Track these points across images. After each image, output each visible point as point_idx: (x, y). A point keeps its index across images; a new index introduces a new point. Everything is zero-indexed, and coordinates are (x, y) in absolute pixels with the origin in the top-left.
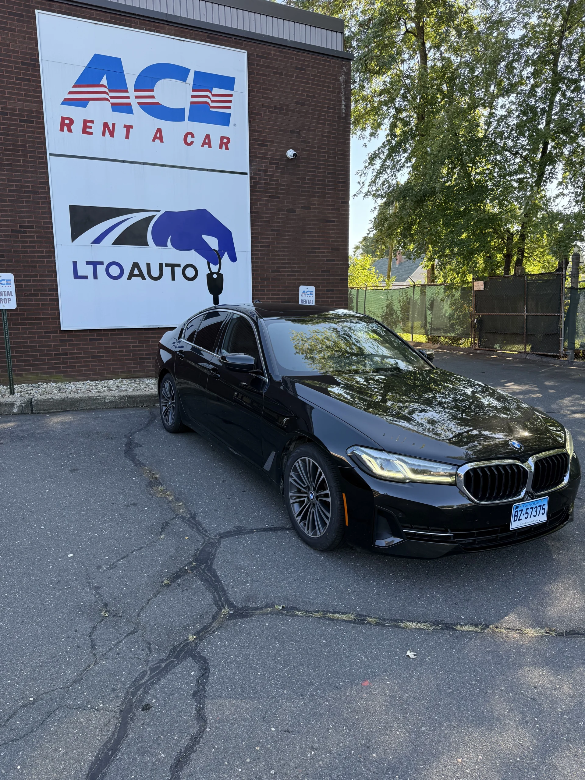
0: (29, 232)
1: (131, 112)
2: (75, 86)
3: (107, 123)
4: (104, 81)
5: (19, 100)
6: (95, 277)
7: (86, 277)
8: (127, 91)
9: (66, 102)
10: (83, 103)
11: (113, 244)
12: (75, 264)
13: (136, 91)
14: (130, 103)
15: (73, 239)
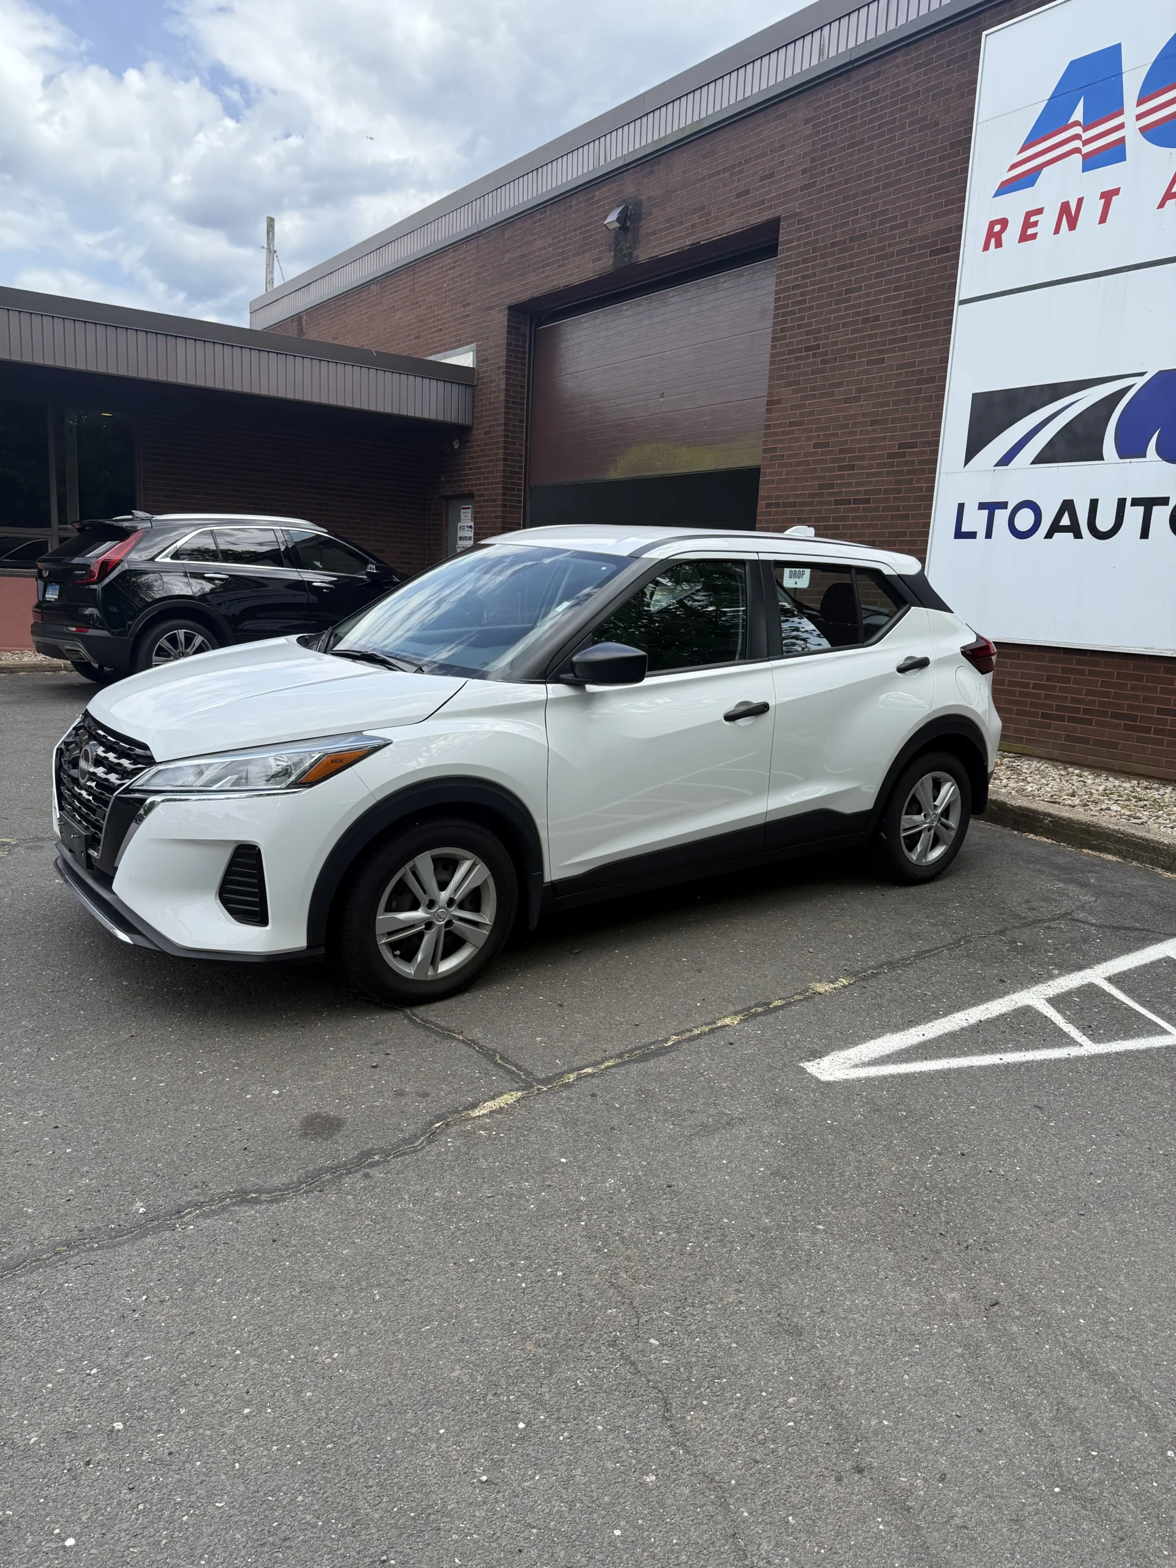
0: (912, 453)
1: (1123, 158)
2: (1023, 149)
3: (1068, 202)
4: (1078, 115)
5: (936, 216)
6: (989, 535)
7: (972, 535)
8: (1121, 113)
9: (1006, 187)
10: (1026, 180)
11: (1032, 463)
12: (961, 507)
13: (1140, 103)
14: (1123, 138)
15: (969, 458)
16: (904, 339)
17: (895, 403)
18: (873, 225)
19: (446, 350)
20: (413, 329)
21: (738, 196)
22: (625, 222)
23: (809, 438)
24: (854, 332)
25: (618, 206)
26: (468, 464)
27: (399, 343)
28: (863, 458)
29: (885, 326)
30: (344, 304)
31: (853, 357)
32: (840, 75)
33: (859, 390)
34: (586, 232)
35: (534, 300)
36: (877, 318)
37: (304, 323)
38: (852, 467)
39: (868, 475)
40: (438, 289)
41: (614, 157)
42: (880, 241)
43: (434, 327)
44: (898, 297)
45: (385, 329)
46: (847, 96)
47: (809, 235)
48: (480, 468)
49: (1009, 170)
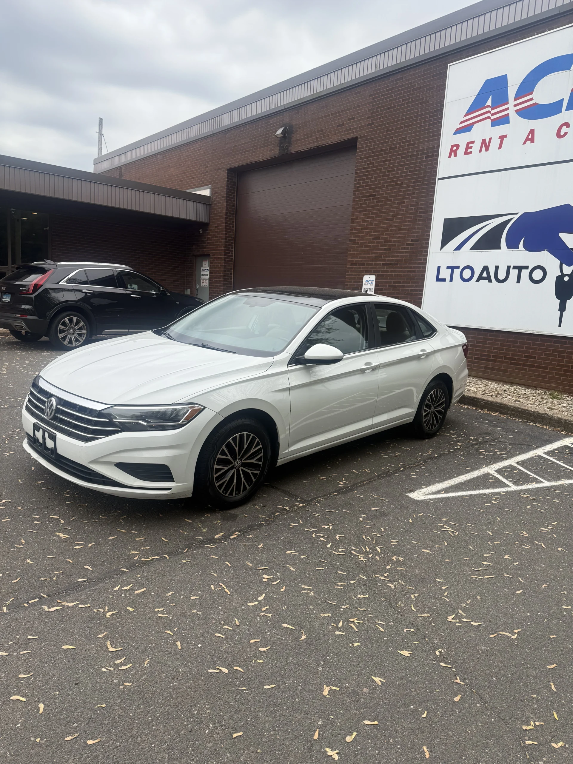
0: (416, 244)
1: (508, 122)
2: (465, 116)
3: (485, 139)
4: (489, 103)
6: (451, 280)
7: (444, 280)
8: (508, 103)
9: (458, 131)
10: (467, 129)
11: (470, 250)
12: (439, 268)
13: (515, 100)
14: (508, 114)
15: (442, 247)
16: (414, 194)
17: (410, 221)
18: (400, 143)
19: (196, 187)
20: (179, 177)
21: (338, 126)
22: (285, 134)
23: (370, 236)
24: (391, 189)
25: (282, 127)
26: (207, 240)
27: (172, 183)
28: (395, 245)
29: (405, 187)
30: (144, 163)
31: (391, 200)
32: (385, 77)
33: (393, 215)
34: (266, 137)
35: (240, 167)
36: (401, 184)
37: (123, 171)
38: (390, 249)
39: (397, 253)
40: (192, 159)
41: (279, 105)
42: (403, 150)
43: (190, 176)
44: (411, 175)
45: (165, 176)
46: (388, 86)
47: (371, 146)
48: (213, 242)
49: (460, 124)
